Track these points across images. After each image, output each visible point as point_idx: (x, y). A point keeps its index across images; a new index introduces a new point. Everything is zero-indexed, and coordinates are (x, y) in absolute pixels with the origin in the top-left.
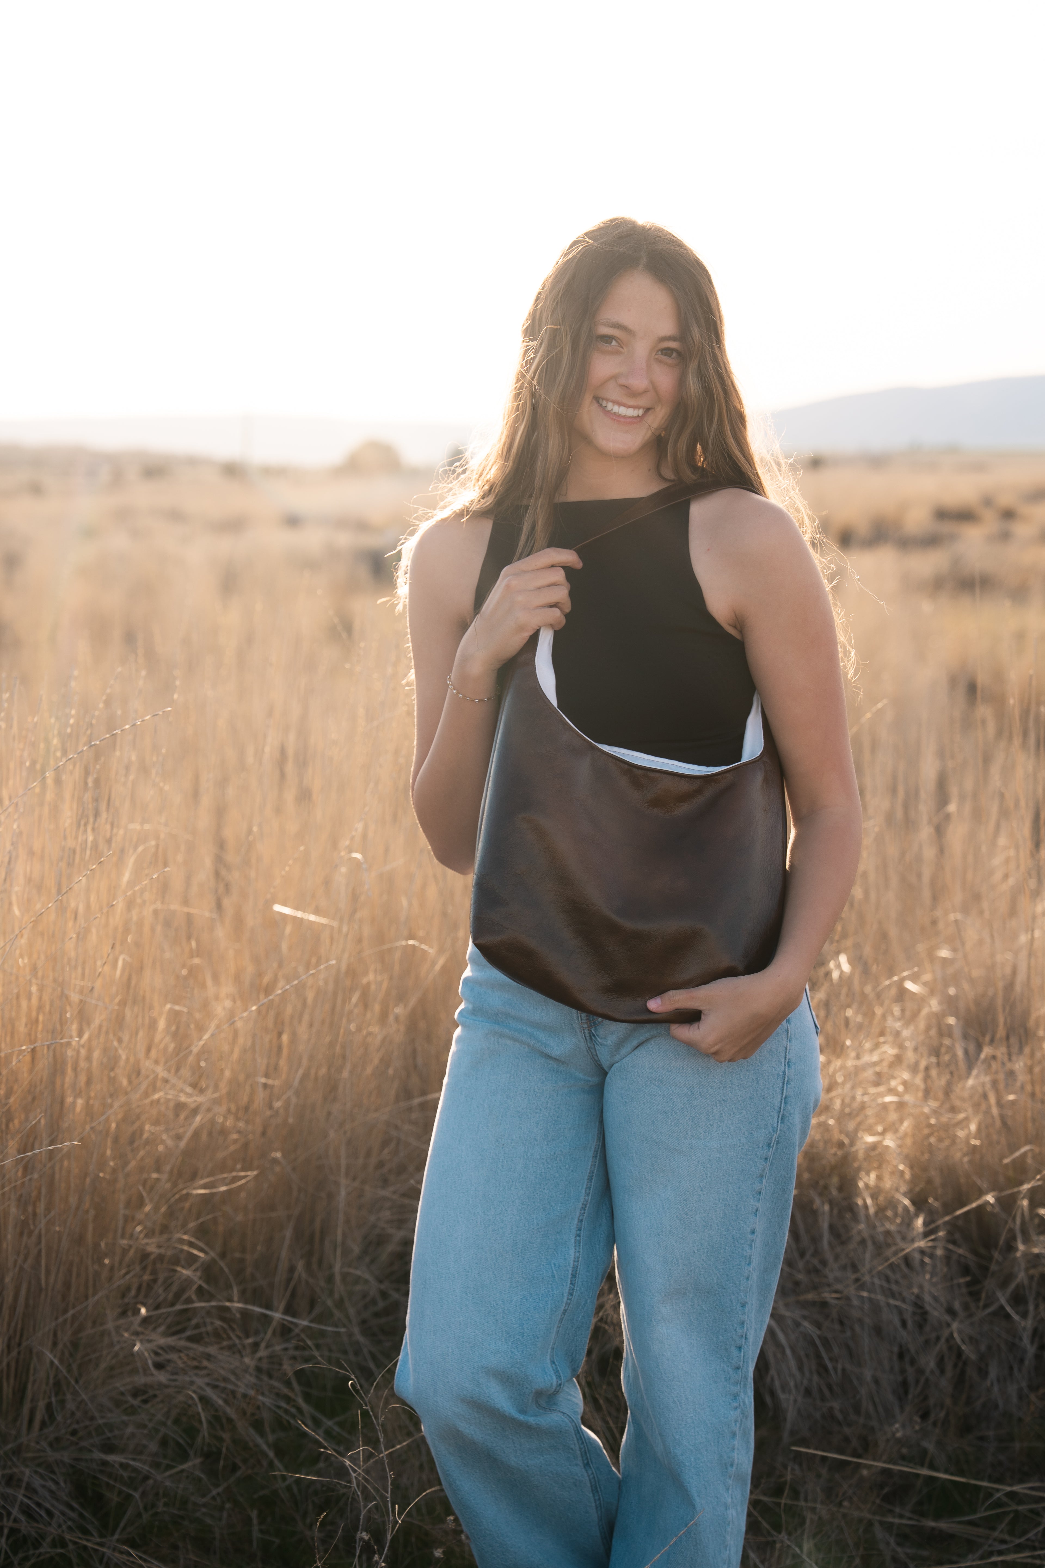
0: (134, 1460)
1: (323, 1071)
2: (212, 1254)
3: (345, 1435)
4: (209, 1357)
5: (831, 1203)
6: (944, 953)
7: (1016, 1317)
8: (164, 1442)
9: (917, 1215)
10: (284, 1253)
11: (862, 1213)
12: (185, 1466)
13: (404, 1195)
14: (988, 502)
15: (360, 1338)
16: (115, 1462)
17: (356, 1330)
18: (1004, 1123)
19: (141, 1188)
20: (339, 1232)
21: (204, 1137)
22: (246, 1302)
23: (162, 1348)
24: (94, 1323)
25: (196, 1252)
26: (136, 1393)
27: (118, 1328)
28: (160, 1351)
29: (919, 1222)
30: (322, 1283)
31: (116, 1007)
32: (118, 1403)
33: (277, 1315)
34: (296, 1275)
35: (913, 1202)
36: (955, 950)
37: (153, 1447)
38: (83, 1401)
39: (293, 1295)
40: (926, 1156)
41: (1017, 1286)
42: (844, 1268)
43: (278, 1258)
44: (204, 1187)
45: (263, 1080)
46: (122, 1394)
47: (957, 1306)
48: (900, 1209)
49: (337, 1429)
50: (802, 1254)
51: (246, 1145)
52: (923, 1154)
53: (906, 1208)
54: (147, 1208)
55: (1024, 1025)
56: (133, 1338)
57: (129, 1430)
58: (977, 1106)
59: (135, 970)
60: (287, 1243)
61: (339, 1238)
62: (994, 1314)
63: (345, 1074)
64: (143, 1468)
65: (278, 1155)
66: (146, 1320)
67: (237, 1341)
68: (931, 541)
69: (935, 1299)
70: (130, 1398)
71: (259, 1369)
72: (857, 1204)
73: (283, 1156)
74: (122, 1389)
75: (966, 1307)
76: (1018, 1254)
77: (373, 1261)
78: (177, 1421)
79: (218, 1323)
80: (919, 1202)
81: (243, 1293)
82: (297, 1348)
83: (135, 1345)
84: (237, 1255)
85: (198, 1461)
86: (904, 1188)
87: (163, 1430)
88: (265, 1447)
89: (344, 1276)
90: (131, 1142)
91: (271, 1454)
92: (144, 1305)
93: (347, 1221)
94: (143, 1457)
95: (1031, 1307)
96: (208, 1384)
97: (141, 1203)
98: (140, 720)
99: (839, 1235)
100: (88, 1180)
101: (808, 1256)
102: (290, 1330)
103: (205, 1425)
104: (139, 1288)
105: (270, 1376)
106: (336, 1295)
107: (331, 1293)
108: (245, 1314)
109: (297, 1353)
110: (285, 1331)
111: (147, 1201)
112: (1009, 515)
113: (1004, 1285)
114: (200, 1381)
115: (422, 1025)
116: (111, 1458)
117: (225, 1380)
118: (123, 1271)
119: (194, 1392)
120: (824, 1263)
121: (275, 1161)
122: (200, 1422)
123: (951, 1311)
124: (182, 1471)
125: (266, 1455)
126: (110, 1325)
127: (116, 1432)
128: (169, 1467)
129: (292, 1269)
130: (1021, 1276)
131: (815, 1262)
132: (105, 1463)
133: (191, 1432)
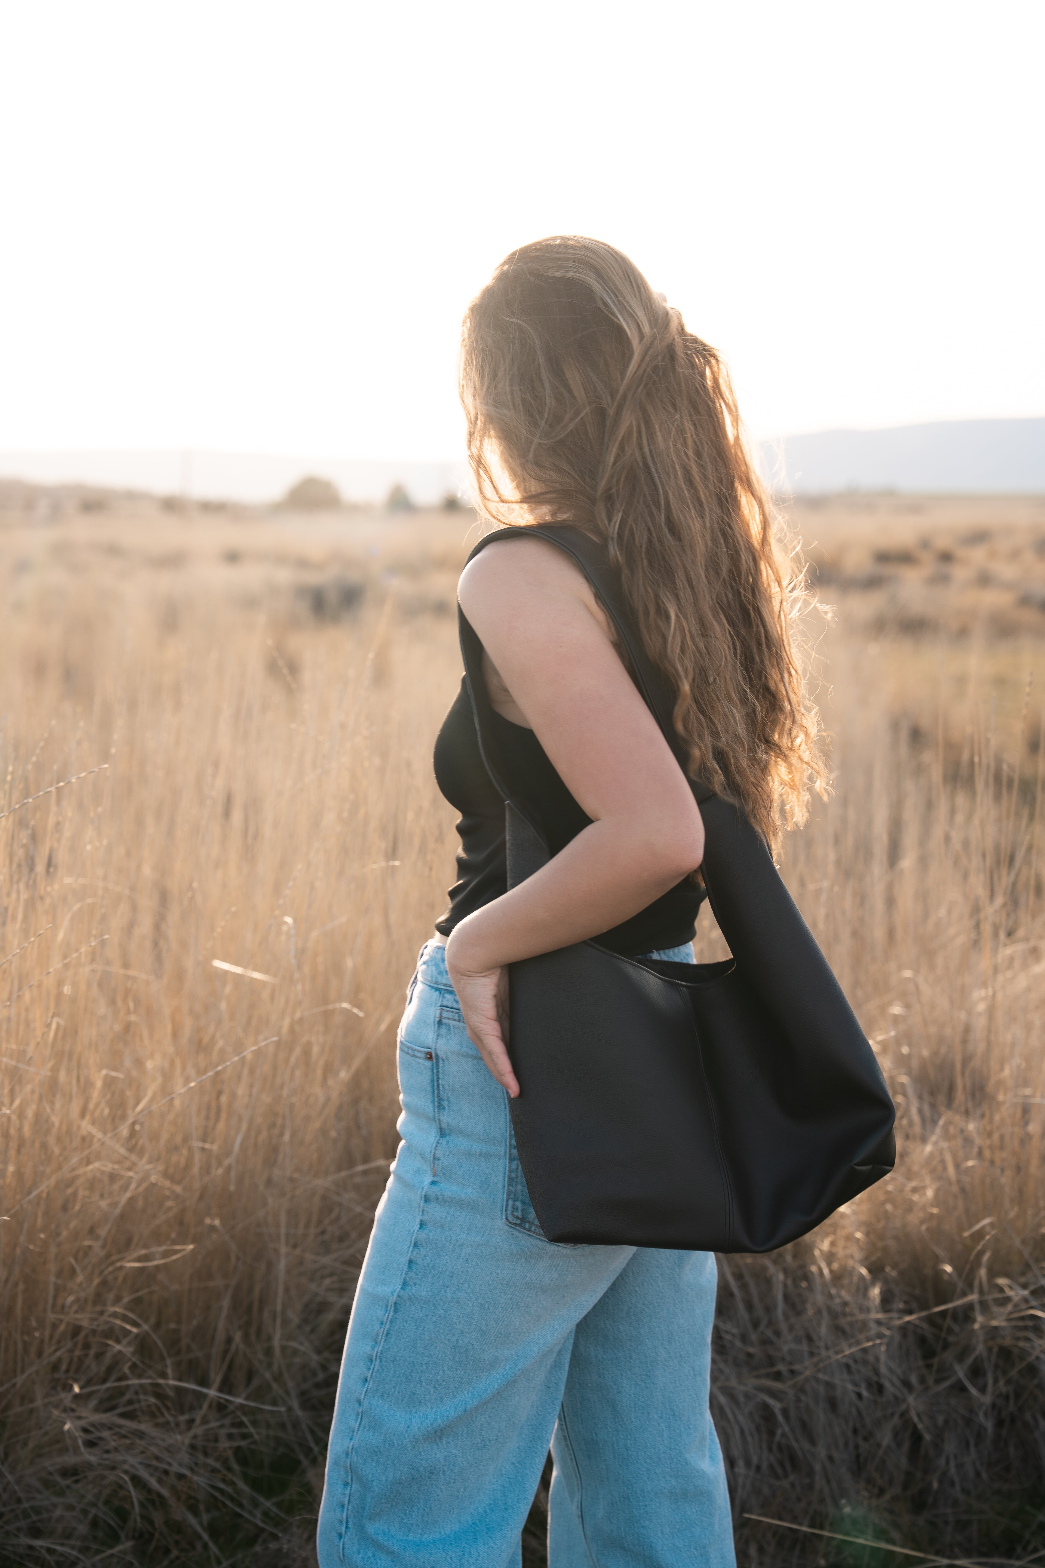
0: (62, 1545)
1: (264, 1135)
2: (146, 1327)
3: (283, 1515)
4: (141, 1435)
5: (786, 1271)
6: (896, 1009)
7: (974, 1391)
8: (95, 1524)
9: (873, 1283)
10: (222, 1324)
11: (818, 1280)
12: (114, 1551)
13: (345, 1263)
14: (925, 544)
15: (300, 1413)
16: (42, 1547)
17: (295, 1404)
18: (963, 1190)
19: (72, 1261)
20: (279, 1302)
21: (140, 1203)
22: (180, 1380)
23: (93, 1425)
24: (23, 1399)
25: (128, 1327)
26: (65, 1472)
27: (46, 1405)
28: (91, 1429)
29: (876, 1292)
30: (260, 1356)
31: (49, 1074)
32: (47, 1484)
33: (212, 1393)
34: (233, 1347)
35: (870, 1271)
36: (907, 1006)
37: (83, 1529)
38: (8, 1483)
39: (230, 1367)
40: (882, 1223)
41: (976, 1359)
42: (798, 1340)
43: (215, 1329)
44: (139, 1260)
45: (200, 1144)
46: (50, 1473)
47: (914, 1379)
48: (855, 1279)
49: (274, 1509)
50: (756, 1324)
51: (183, 1210)
52: (878, 1220)
53: (862, 1277)
54: (80, 1278)
55: (982, 1089)
56: (63, 1415)
57: (58, 1513)
58: (933, 1171)
59: (70, 1032)
60: (225, 1312)
61: (279, 1308)
62: (952, 1387)
63: (287, 1137)
64: (70, 1554)
65: (217, 1222)
66: (77, 1397)
67: (171, 1419)
68: (872, 583)
69: (891, 1371)
70: (59, 1479)
71: (193, 1447)
72: (812, 1273)
73: (222, 1223)
74: (51, 1469)
75: (922, 1380)
76: (977, 1326)
77: (313, 1331)
78: (106, 1502)
79: (152, 1400)
80: (876, 1270)
81: (177, 1365)
82: (233, 1425)
83: (65, 1423)
84: (172, 1326)
85: (129, 1544)
86: (858, 1255)
87: (93, 1511)
88: (199, 1529)
89: (284, 1348)
90: (65, 1208)
91: (206, 1537)
92: (76, 1381)
93: (287, 1290)
94: (72, 1542)
95: (990, 1382)
96: (141, 1463)
97: (73, 1273)
98: (75, 777)
99: (795, 1305)
100: (18, 1251)
101: (762, 1327)
102: (225, 1407)
103: (137, 1508)
104: (70, 1363)
105: (206, 1454)
106: (275, 1368)
107: (270, 1365)
108: (178, 1390)
109: (234, 1431)
110: (221, 1408)
111: (78, 1270)
112: (946, 557)
113: (961, 1358)
114: (132, 1460)
115: (365, 1084)
116: (37, 1543)
117: (157, 1458)
118: (53, 1348)
119: (126, 1472)
120: (778, 1333)
121: (212, 1228)
122: (132, 1503)
123: (907, 1384)
124: (113, 1555)
125: (200, 1537)
126: (39, 1403)
127: (45, 1515)
128: (98, 1552)
129: (229, 1340)
130: (980, 1348)
131: (769, 1333)
132: (31, 1548)
133: (122, 1514)
